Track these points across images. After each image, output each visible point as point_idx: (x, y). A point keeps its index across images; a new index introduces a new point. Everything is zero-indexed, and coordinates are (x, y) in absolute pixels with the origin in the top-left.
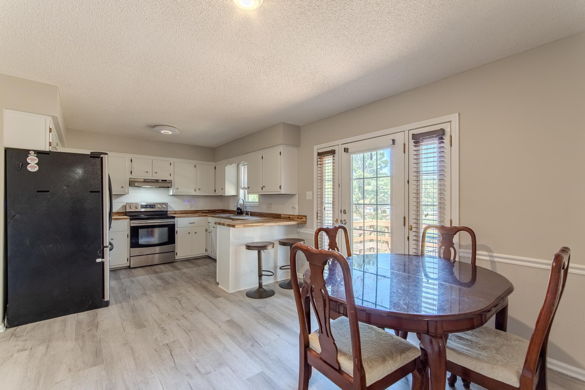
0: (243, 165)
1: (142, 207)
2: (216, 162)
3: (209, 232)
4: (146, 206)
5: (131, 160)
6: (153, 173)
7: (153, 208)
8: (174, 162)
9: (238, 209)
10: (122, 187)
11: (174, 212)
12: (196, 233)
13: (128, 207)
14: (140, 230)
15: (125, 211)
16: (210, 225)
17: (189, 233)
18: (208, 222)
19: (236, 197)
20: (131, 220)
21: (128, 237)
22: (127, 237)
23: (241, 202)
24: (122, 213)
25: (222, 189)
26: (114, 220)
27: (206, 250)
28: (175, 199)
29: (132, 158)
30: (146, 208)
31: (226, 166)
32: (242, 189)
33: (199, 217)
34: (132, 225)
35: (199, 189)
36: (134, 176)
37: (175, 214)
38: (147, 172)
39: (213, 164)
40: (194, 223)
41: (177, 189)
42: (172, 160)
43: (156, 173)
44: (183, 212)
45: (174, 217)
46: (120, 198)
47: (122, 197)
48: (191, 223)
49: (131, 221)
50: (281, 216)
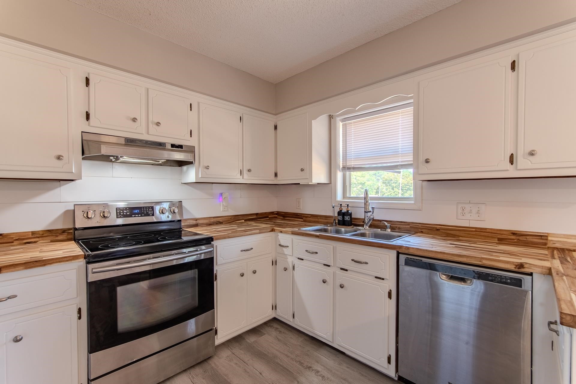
0: (343, 120)
1: (120, 213)
2: (276, 115)
3: (286, 269)
4: (131, 211)
5: (87, 80)
6: (150, 125)
7: (147, 215)
8: (199, 103)
9: (340, 213)
10: (59, 158)
11: (194, 222)
12: (254, 272)
13: (79, 215)
14: (119, 289)
15: (71, 226)
16: (286, 253)
17: (242, 275)
18: (280, 245)
19: (329, 185)
20: (88, 263)
21: (80, 318)
22: (76, 315)
23: (339, 197)
24: (64, 231)
25: (302, 170)
26: (26, 268)
27: (274, 307)
28: (196, 193)
29: (89, 74)
30: (130, 216)
31: (315, 118)
32: (340, 171)
33: (260, 233)
34: (93, 278)
35: (249, 171)
36: (93, 127)
37: (196, 225)
38: (134, 120)
39: (271, 120)
40: (252, 249)
41: (207, 168)
42: (195, 98)
43: (158, 124)
44: (212, 220)
45: (208, 241)
46: (56, 191)
47: (62, 188)
48: (244, 251)
49: (90, 266)
50: (550, 238)
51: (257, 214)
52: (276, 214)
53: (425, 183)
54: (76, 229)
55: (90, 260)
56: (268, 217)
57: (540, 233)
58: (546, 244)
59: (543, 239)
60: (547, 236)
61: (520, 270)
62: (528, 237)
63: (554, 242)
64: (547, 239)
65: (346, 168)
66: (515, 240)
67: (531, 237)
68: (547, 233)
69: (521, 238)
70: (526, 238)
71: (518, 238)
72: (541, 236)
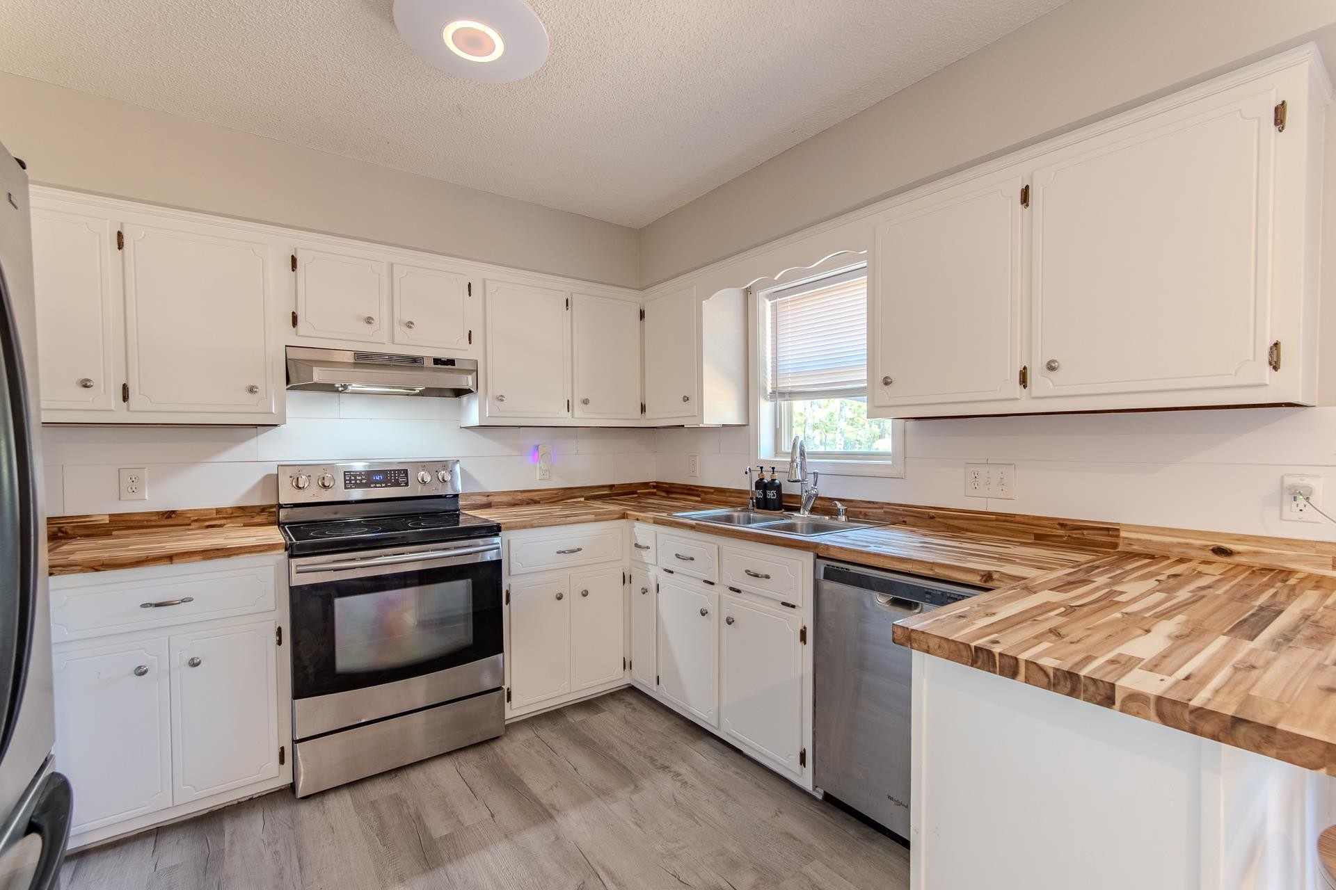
0: (771, 297)
1: (352, 480)
2: (642, 289)
3: (645, 591)
4: (370, 478)
5: (294, 260)
6: (397, 327)
7: (397, 484)
8: (484, 281)
9: (760, 485)
10: (252, 390)
11: (484, 500)
12: (585, 594)
13: (285, 484)
14: (337, 601)
15: (274, 502)
16: (646, 560)
17: (560, 598)
18: (637, 545)
19: (743, 430)
20: (291, 556)
21: (279, 643)
22: (274, 638)
23: (765, 451)
24: (263, 509)
25: (686, 399)
26: (204, 559)
27: (628, 665)
28: (486, 444)
29: (296, 249)
30: (367, 485)
31: (708, 297)
32: (766, 399)
33: (596, 521)
34: (300, 580)
35: (586, 402)
36: (307, 336)
37: (488, 506)
38: (369, 320)
39: (631, 301)
40: (579, 550)
41: (501, 399)
42: (476, 271)
43: (410, 325)
44: (520, 496)
45: (495, 530)
46: (252, 443)
47: (260, 437)
48: (564, 552)
49: (294, 562)
50: (1123, 534)
51: (611, 487)
52: (654, 487)
53: (911, 423)
54: (280, 506)
55: (293, 552)
56: (635, 493)
57: (1107, 523)
58: (1115, 546)
59: (1112, 536)
60: (1118, 530)
61: (987, 584)
62: (1085, 532)
63: (1130, 542)
64: (1118, 536)
65: (779, 394)
66: (1065, 539)
67: (1091, 532)
68: (1118, 524)
69: (1075, 534)
70: (1083, 534)
71: (1068, 533)
72: (1108, 529)
